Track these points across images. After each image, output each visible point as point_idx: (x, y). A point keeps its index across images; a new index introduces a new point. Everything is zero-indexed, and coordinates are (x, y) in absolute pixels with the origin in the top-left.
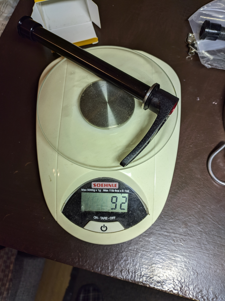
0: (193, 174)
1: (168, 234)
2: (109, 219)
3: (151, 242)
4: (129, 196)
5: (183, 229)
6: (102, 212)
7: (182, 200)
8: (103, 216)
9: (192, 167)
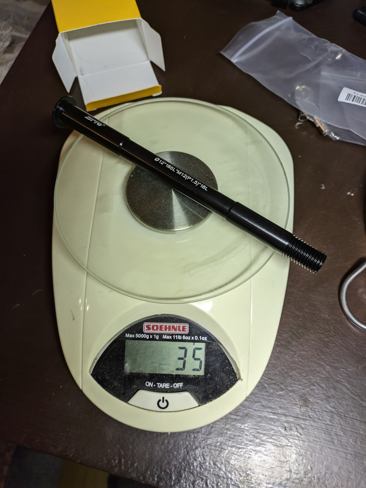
0: (317, 312)
1: (275, 417)
2: (171, 386)
3: (245, 430)
4: (207, 348)
5: (300, 408)
6: (161, 374)
7: (299, 356)
8: (162, 382)
9: (314, 300)
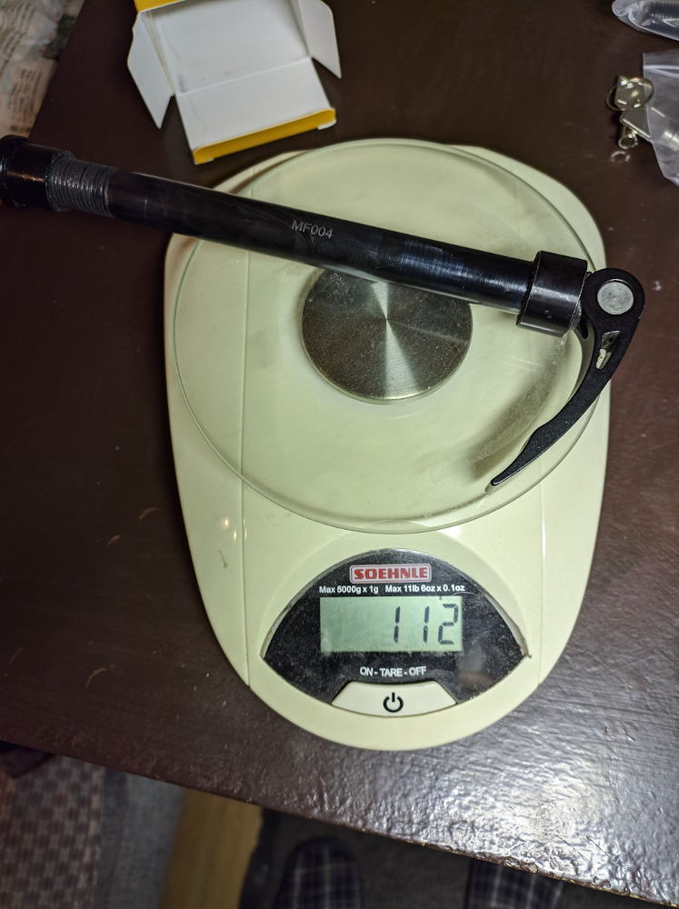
0: (655, 523)
1: (587, 711)
2: (406, 673)
3: (534, 737)
4: (466, 604)
5: (630, 693)
6: (386, 653)
7: (623, 604)
8: (389, 665)
9: (649, 501)
